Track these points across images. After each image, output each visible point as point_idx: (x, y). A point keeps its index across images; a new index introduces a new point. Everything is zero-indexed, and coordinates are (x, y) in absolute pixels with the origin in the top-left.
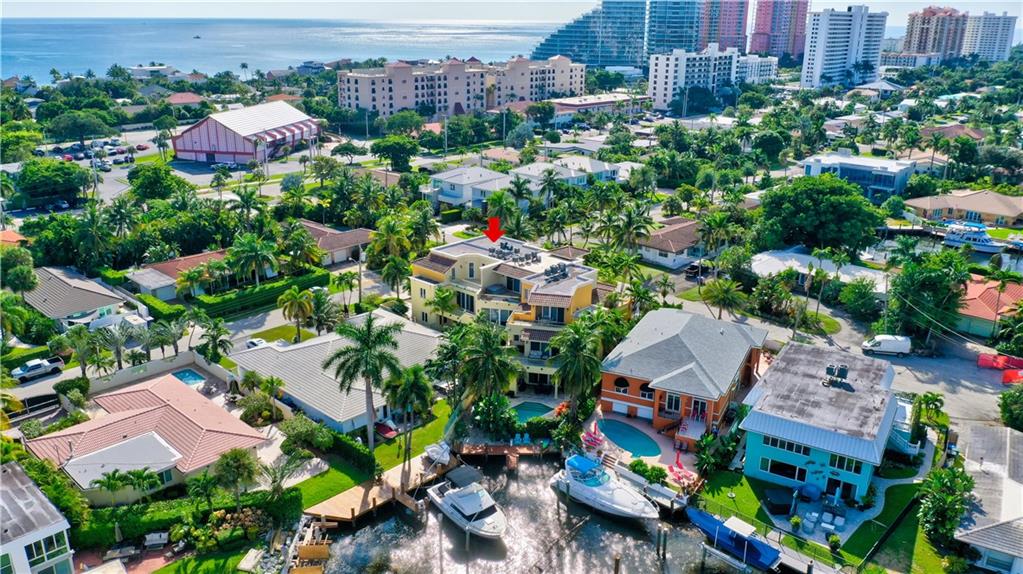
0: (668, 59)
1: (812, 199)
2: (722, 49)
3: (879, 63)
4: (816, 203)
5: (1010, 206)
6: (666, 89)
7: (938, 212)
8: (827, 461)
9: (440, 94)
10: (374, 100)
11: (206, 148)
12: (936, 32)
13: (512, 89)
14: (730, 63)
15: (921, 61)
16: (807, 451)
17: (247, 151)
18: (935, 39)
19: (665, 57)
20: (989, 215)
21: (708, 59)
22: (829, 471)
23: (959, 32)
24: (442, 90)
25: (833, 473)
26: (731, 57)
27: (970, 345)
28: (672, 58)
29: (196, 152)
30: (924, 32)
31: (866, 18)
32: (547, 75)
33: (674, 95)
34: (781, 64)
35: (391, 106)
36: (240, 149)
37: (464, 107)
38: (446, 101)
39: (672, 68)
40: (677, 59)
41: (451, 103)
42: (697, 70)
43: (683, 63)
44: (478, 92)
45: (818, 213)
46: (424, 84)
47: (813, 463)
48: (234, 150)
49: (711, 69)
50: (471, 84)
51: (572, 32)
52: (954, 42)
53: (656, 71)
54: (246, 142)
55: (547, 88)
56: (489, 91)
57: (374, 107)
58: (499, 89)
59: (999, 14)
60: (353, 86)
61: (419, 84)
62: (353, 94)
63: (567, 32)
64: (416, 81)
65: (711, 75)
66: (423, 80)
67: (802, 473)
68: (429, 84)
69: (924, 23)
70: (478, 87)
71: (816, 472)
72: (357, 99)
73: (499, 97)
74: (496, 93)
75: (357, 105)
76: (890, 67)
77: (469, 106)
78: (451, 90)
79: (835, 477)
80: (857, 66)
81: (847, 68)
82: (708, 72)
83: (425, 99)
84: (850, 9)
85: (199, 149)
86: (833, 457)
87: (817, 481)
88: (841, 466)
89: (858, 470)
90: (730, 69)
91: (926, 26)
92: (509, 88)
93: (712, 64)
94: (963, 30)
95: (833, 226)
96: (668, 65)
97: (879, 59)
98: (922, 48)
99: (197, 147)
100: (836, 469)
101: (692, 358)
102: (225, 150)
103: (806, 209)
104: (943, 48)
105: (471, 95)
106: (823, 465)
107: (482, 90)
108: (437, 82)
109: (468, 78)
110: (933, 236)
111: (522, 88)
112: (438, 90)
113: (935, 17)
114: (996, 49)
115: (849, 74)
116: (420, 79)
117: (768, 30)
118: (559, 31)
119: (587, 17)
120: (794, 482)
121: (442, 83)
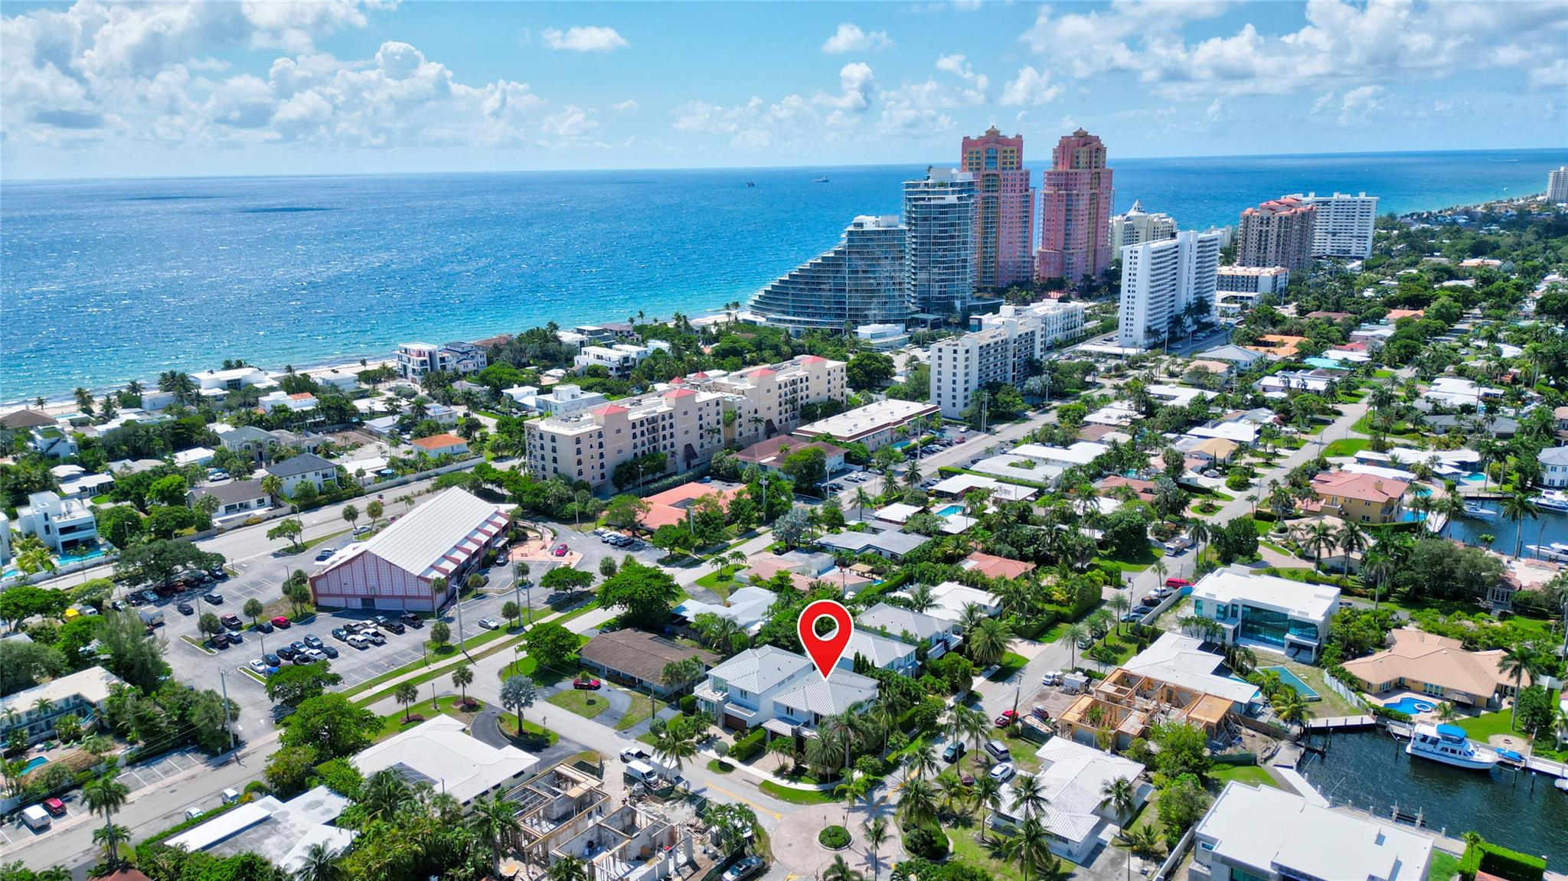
6: (955, 390)
9: (664, 439)
10: (580, 463)
11: (361, 592)
12: (1279, 236)
13: (756, 412)
15: (1265, 281)
17: (422, 594)
18: (1277, 245)
19: (951, 348)
21: (1005, 341)
24: (667, 432)
26: (1033, 332)
29: (346, 596)
31: (1195, 247)
32: (799, 385)
33: (966, 398)
35: (602, 466)
36: (413, 592)
37: (697, 449)
38: (672, 446)
39: (961, 362)
41: (680, 447)
42: (991, 359)
44: (713, 425)
46: (644, 428)
48: (403, 594)
49: (1011, 352)
50: (704, 416)
54: (421, 582)
55: (800, 402)
56: (728, 421)
57: (580, 472)
58: (740, 417)
60: (548, 445)
61: (638, 431)
62: (549, 455)
64: (634, 426)
65: (1012, 358)
66: (642, 425)
68: (650, 426)
69: (1261, 227)
70: (713, 419)
72: (555, 460)
73: (740, 426)
74: (737, 421)
75: (555, 470)
76: (1227, 295)
77: (702, 446)
78: (678, 430)
80: (1189, 310)
81: (1176, 312)
82: (1007, 357)
83: (645, 448)
85: (351, 593)
90: (1032, 348)
91: (1264, 228)
92: (752, 412)
93: (1012, 345)
99: (348, 590)
102: (389, 594)
105: (704, 432)
108: (661, 423)
109: (700, 409)
111: (769, 408)
112: (662, 433)
113: (1277, 218)
115: (1179, 320)
116: (638, 424)
121: (667, 423)
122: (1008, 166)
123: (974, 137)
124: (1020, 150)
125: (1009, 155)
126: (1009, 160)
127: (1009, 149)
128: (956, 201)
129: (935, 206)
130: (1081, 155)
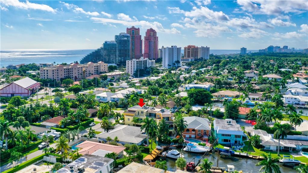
0: (131, 62)
1: (200, 93)
2: (144, 58)
3: (181, 61)
4: (201, 94)
5: (234, 93)
6: (131, 70)
7: (219, 96)
8: (234, 137)
9: (71, 74)
10: (53, 76)
11: (11, 92)
12: (192, 52)
13: (90, 71)
14: (146, 62)
15: (190, 60)
16: (230, 135)
17: (26, 92)
18: (192, 54)
19: (131, 61)
20: (230, 96)
21: (141, 61)
22: (235, 139)
23: (197, 52)
24: (71, 72)
25: (236, 139)
26: (146, 60)
27: (242, 120)
28: (133, 61)
29: (7, 94)
30: (189, 52)
31: (177, 49)
32: (98, 67)
33: (134, 72)
34: (156, 62)
35: (58, 78)
36: (23, 92)
38: (72, 76)
39: (133, 64)
40: (134, 62)
41: (74, 76)
42: (139, 64)
43: (135, 63)
44: (81, 72)
45: (202, 96)
47: (231, 138)
48: (21, 93)
49: (142, 64)
50: (79, 70)
51: (94, 54)
52: (196, 55)
53: (128, 65)
54: (26, 90)
55: (99, 71)
56: (84, 72)
57: (53, 78)
58: (86, 72)
59: (205, 47)
62: (46, 75)
63: (93, 54)
64: (65, 70)
65: (143, 65)
66: (66, 70)
67: (230, 140)
68: (68, 71)
69: (188, 50)
70: (81, 71)
71: (232, 140)
74: (86, 73)
75: (47, 78)
76: (183, 62)
77: (78, 77)
78: (74, 72)
79: (236, 140)
80: (176, 62)
81: (174, 62)
82: (142, 65)
83: (67, 75)
84: (172, 47)
85: (9, 93)
86: (235, 135)
87: (232, 142)
88: (237, 137)
89: (240, 137)
90: (146, 64)
91: (189, 50)
93: (142, 62)
94: (198, 51)
95: (205, 99)
96: (131, 63)
97: (181, 60)
98: (189, 56)
99: (8, 92)
100: (236, 138)
101: (201, 124)
102: (18, 93)
103: (199, 96)
104: (194, 56)
105: (79, 74)
106: (233, 138)
107: (82, 72)
110: (221, 101)
111: (92, 71)
113: (191, 48)
114: (206, 56)
115: (174, 64)
116: (65, 69)
117: (148, 52)
118: (90, 54)
119: (99, 50)
120: (229, 143)
121: (71, 70)
122: (137, 34)
123: (129, 28)
124: (139, 31)
125: (137, 32)
126: (137, 33)
127: (137, 30)
128: (127, 39)
129: (122, 40)
130: (152, 33)
